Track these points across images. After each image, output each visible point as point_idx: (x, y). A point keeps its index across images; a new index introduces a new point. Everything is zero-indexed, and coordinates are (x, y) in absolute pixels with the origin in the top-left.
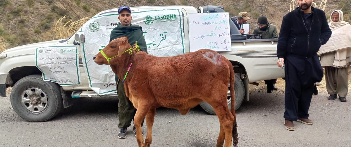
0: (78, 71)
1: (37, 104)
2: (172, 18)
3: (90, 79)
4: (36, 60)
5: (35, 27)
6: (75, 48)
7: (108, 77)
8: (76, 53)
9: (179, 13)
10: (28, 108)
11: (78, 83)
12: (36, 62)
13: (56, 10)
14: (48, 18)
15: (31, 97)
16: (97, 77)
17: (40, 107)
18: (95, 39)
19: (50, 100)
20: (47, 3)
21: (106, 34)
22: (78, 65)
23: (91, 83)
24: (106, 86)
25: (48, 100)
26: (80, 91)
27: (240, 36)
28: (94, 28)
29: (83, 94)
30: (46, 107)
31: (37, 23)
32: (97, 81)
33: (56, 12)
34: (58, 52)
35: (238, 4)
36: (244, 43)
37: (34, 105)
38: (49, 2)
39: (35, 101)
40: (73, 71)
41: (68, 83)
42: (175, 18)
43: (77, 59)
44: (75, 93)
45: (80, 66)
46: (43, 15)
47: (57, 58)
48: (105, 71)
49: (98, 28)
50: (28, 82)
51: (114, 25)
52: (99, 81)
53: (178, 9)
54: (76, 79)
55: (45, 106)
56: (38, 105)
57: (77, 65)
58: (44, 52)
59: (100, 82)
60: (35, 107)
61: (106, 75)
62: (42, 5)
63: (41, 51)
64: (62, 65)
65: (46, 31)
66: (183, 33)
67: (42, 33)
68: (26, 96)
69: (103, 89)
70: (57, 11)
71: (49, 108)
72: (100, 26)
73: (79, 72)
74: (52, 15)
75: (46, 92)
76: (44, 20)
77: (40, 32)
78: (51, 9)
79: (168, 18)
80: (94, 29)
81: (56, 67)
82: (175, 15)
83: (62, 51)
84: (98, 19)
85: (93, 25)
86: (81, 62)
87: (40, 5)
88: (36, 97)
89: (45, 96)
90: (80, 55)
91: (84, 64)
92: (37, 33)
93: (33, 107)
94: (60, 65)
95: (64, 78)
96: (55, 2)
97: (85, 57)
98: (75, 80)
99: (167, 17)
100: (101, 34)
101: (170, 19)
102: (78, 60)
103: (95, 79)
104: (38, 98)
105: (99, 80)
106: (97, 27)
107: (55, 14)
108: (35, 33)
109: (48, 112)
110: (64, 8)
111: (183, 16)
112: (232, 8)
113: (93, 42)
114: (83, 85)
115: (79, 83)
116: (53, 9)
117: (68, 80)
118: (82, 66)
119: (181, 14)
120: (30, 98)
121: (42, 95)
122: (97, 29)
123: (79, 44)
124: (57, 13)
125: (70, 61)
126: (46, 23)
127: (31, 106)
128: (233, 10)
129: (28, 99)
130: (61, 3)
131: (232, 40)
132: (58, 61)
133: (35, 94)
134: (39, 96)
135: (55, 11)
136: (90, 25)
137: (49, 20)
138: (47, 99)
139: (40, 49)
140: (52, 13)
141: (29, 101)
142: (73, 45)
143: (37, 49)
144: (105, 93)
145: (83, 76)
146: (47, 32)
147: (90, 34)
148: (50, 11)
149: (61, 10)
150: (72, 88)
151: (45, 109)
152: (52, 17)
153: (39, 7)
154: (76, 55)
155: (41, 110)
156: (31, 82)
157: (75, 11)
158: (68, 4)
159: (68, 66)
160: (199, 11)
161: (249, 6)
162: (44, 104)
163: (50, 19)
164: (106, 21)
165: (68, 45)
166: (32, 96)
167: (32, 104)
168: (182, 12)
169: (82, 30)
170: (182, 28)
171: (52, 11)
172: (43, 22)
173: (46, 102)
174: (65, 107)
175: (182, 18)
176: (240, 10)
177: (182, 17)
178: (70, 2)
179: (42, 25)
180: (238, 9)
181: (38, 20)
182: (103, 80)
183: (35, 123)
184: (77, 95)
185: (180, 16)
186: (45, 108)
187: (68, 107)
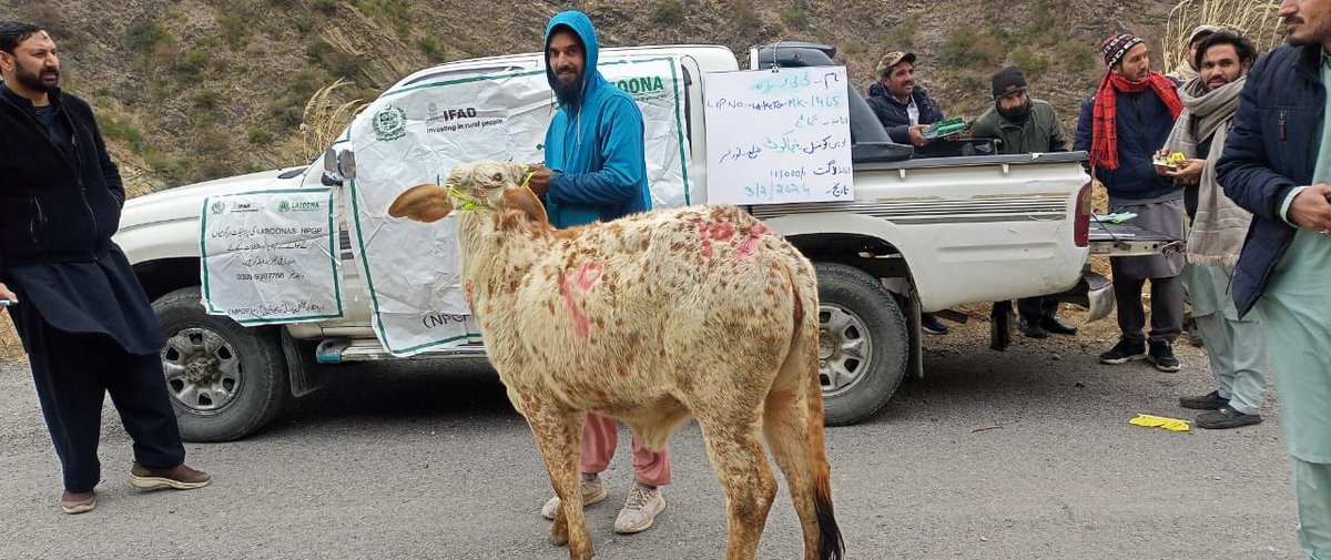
0: (335, 272)
1: (206, 381)
2: (650, 89)
3: (374, 298)
4: (203, 236)
5: (254, 121)
6: (325, 196)
7: (433, 293)
8: (331, 212)
9: (674, 74)
10: (180, 396)
11: (337, 313)
12: (203, 243)
13: (325, 57)
14: (297, 89)
15: (188, 357)
16: (397, 294)
17: (217, 394)
18: (391, 165)
19: (249, 371)
20: (294, 35)
21: (429, 148)
22: (338, 251)
23: (378, 313)
24: (429, 322)
25: (241, 371)
26: (346, 340)
27: (886, 146)
28: (389, 128)
29: (353, 351)
30: (236, 394)
31: (258, 105)
32: (398, 307)
33: (326, 65)
34: (272, 210)
35: (1006, 15)
36: (902, 172)
37: (198, 384)
38: (300, 28)
39: (202, 372)
40: (319, 274)
41: (306, 314)
42: (658, 89)
43: (332, 232)
44: (330, 345)
45: (344, 257)
46: (279, 77)
47: (267, 231)
48: (422, 274)
49: (401, 128)
50: (178, 310)
51: (455, 118)
52: (404, 305)
53: (670, 59)
54: (329, 298)
55: (233, 391)
56: (210, 387)
57: (332, 254)
58: (227, 211)
59: (411, 310)
60: (201, 391)
61: (428, 286)
62: (275, 43)
63: (218, 208)
64: (287, 254)
65: (291, 134)
66: (686, 141)
67: (276, 143)
68: (173, 355)
69: (417, 332)
70: (329, 63)
71: (244, 396)
72: (409, 122)
73: (340, 276)
74: (313, 78)
75: (234, 345)
76: (285, 93)
77: (269, 140)
78: (308, 54)
79: (635, 89)
80: (390, 132)
81: (267, 258)
82: (657, 79)
83: (284, 206)
84: (400, 99)
85: (385, 117)
86: (345, 243)
87: (269, 43)
88: (203, 359)
89: (234, 356)
90: (342, 219)
91: (356, 250)
92: (259, 141)
93: (194, 393)
94: (279, 253)
95: (293, 296)
96: (321, 30)
97: (358, 226)
98: (329, 302)
99: (631, 87)
100: (411, 147)
101: (640, 91)
102: (336, 236)
103: (392, 300)
104: (210, 362)
105: (403, 302)
106: (398, 127)
107: (321, 71)
108: (253, 141)
109: (243, 409)
110: (351, 48)
111: (688, 83)
112: (982, 32)
113: (384, 177)
114: (353, 319)
115: (341, 314)
116: (316, 56)
117: (303, 304)
118: (350, 256)
119: (680, 75)
120: (185, 364)
121: (224, 353)
122: (398, 133)
123: (340, 184)
124: (330, 69)
125: (312, 241)
126: (289, 106)
127: (188, 389)
128: (988, 40)
129: (180, 367)
130: (344, 33)
131: (855, 161)
132: (272, 239)
133: (203, 350)
134: (214, 356)
135: (320, 60)
136: (375, 119)
137: (301, 96)
138: (240, 365)
139: (216, 200)
140: (310, 71)
141: (183, 373)
142: (321, 186)
143: (206, 201)
144: (425, 346)
145: (354, 288)
146: (293, 139)
147: (374, 147)
148: (305, 64)
149: (341, 56)
150: (317, 331)
151: (233, 398)
152: (311, 82)
153: (267, 50)
154: (331, 219)
155: (221, 405)
156: (187, 309)
157: (391, 59)
158: (367, 35)
159: (303, 256)
160: (744, 64)
161: (1052, 21)
162: (229, 382)
163: (304, 89)
164: (426, 104)
165: (304, 187)
166: (192, 355)
167: (190, 382)
168: (683, 68)
169: (348, 137)
170: (684, 122)
171: (311, 63)
172: (278, 101)
173: (236, 376)
174: (297, 393)
175: (681, 88)
176: (1013, 38)
177: (681, 84)
178: (375, 25)
179: (277, 113)
180: (1006, 36)
181: (263, 95)
182: (417, 304)
183: (202, 445)
184: (333, 354)
185: (675, 80)
186: (231, 395)
187: (306, 392)
